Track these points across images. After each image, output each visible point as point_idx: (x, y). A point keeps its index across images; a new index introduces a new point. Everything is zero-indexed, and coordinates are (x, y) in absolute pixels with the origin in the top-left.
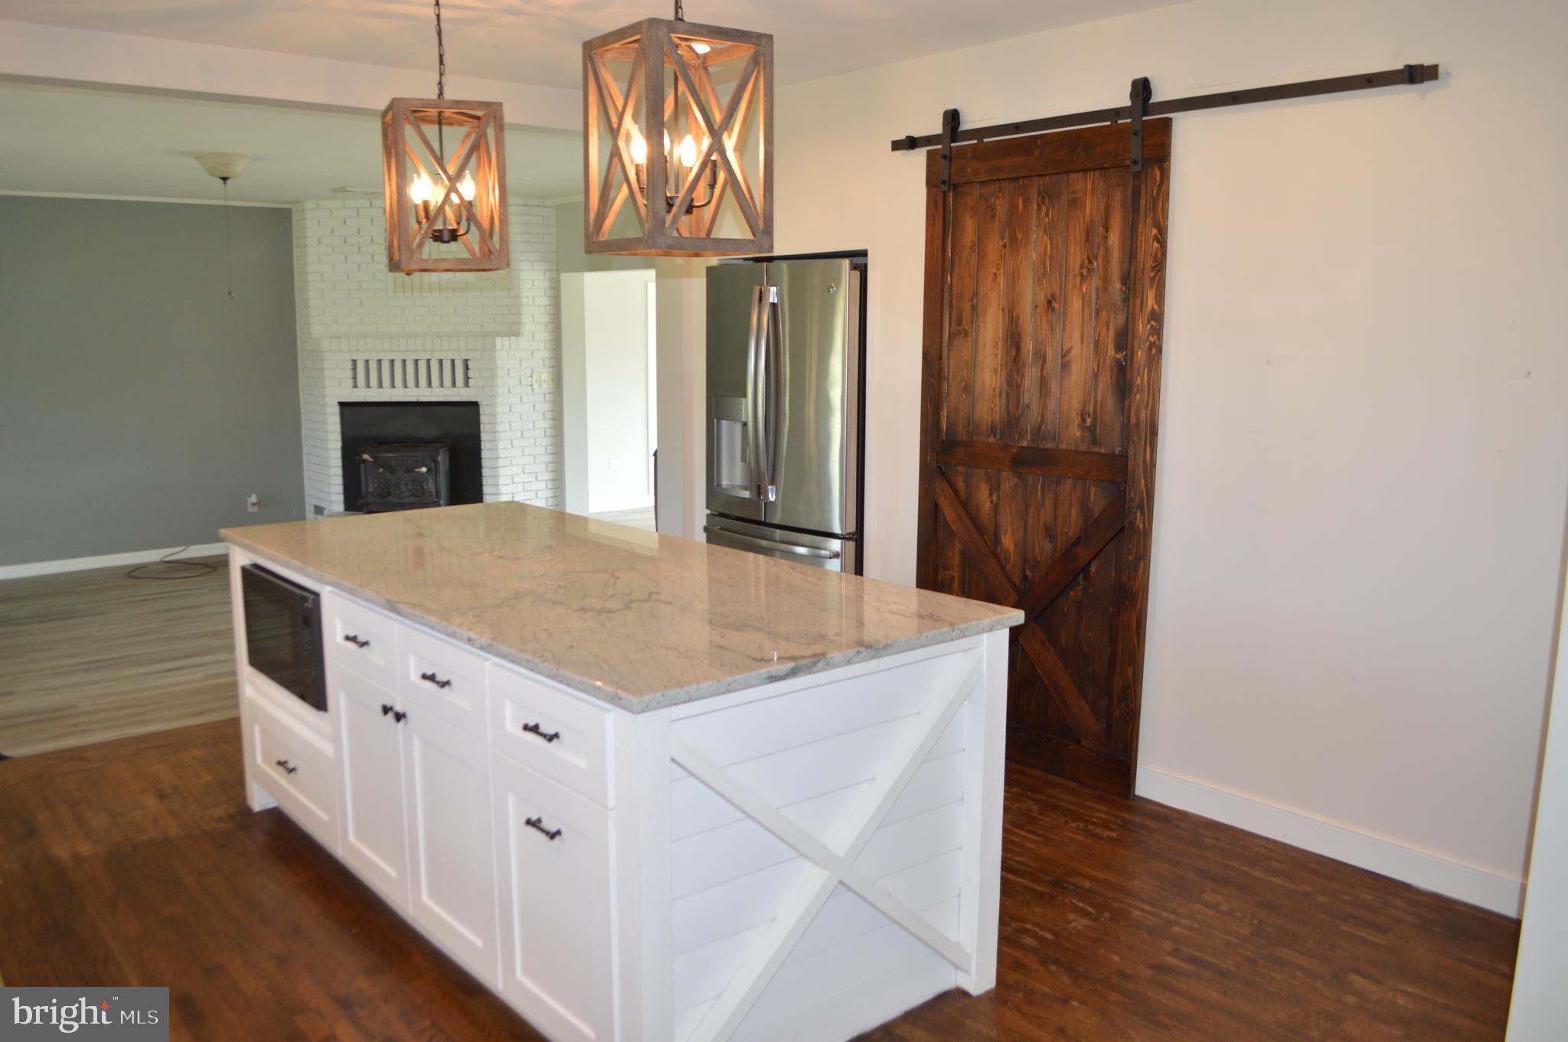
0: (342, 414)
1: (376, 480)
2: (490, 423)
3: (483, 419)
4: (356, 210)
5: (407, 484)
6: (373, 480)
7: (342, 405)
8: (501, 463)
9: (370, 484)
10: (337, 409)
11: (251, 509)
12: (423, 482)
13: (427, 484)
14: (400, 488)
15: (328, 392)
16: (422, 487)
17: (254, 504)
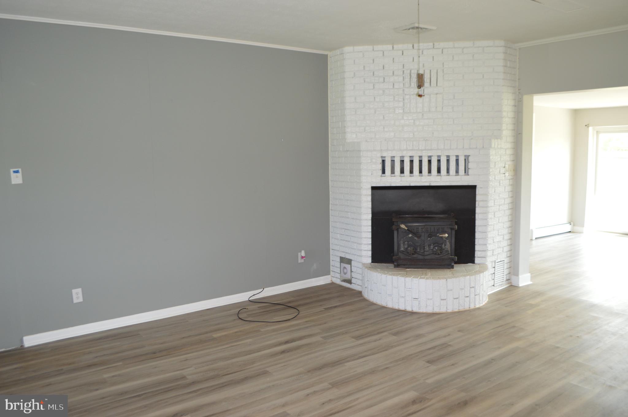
0: (373, 195)
1: (406, 243)
2: (483, 201)
3: (478, 198)
4: (382, 52)
5: (429, 246)
6: (404, 243)
7: (373, 188)
8: (489, 228)
9: (402, 245)
10: (369, 192)
11: (300, 261)
12: (442, 244)
13: (445, 245)
14: (424, 249)
15: (364, 179)
16: (441, 247)
17: (302, 257)
